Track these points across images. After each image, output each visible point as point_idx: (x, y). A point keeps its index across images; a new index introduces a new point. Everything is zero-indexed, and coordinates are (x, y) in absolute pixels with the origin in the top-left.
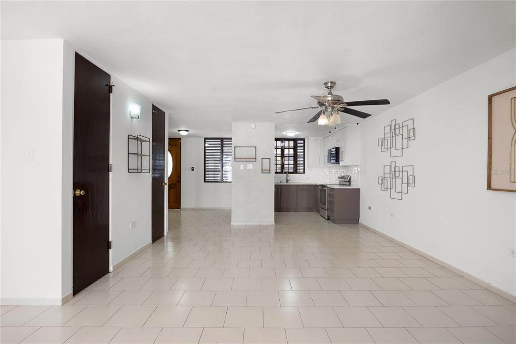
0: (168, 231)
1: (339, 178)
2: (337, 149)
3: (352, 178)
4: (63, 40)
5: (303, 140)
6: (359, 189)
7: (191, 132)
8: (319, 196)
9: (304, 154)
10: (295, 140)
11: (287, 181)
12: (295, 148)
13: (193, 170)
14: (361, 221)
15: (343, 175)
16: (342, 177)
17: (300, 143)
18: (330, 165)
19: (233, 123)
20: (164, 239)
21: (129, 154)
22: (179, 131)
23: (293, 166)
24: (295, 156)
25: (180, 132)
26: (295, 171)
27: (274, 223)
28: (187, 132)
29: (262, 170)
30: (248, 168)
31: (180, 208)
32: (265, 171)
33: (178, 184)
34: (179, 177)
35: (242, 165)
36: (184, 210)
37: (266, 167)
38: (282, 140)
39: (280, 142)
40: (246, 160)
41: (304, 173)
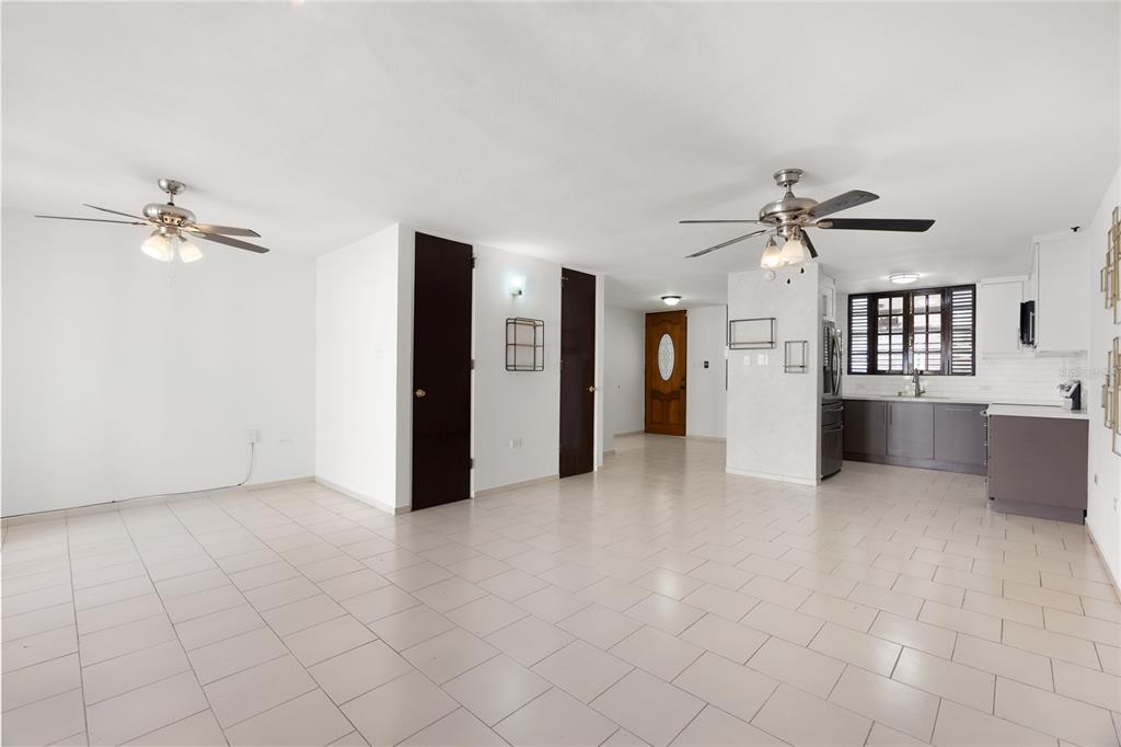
0: (601, 464)
4: (397, 225)
5: (972, 287)
6: (1088, 421)
7: (684, 298)
9: (974, 325)
10: (945, 292)
11: (919, 394)
12: (946, 313)
13: (706, 367)
17: (960, 298)
19: (730, 275)
20: (592, 475)
21: (507, 345)
22: (664, 298)
23: (939, 356)
24: (946, 331)
25: (666, 300)
26: (946, 370)
27: (814, 482)
28: (678, 300)
29: (787, 368)
30: (760, 362)
31: (684, 434)
32: (793, 369)
33: (682, 391)
34: (684, 379)
35: (746, 357)
36: (692, 438)
37: (797, 359)
38: (907, 295)
39: (901, 299)
40: (754, 346)
41: (974, 374)
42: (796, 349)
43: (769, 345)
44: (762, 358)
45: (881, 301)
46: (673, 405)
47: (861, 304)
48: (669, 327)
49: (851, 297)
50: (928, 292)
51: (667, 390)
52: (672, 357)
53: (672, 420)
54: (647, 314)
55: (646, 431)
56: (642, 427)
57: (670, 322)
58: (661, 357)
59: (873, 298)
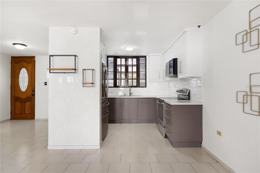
1: (177, 91)
2: (175, 61)
3: (191, 92)
5: (145, 57)
6: (202, 105)
7: (29, 47)
8: (158, 109)
9: (146, 70)
10: (138, 58)
12: (138, 66)
13: (46, 85)
14: (203, 144)
15: (181, 88)
16: (181, 91)
18: (169, 79)
19: (50, 28)
22: (14, 44)
23: (136, 80)
24: (138, 72)
26: (138, 85)
27: (99, 147)
28: (24, 47)
29: (84, 84)
30: (69, 81)
31: (33, 118)
32: (87, 85)
33: (33, 97)
34: (34, 91)
35: (60, 77)
36: (38, 120)
37: (89, 80)
38: (126, 58)
39: (125, 59)
40: (65, 71)
41: (146, 87)
42: (89, 73)
43: (74, 71)
44: (70, 78)
45: (118, 59)
46: (28, 104)
47: (111, 60)
48: (25, 64)
49: (108, 57)
50: (133, 57)
51: (24, 97)
52: (27, 80)
53: (27, 111)
54: (12, 58)
55: (11, 119)
56: (9, 117)
57: (26, 62)
58: (20, 80)
59: (116, 58)
